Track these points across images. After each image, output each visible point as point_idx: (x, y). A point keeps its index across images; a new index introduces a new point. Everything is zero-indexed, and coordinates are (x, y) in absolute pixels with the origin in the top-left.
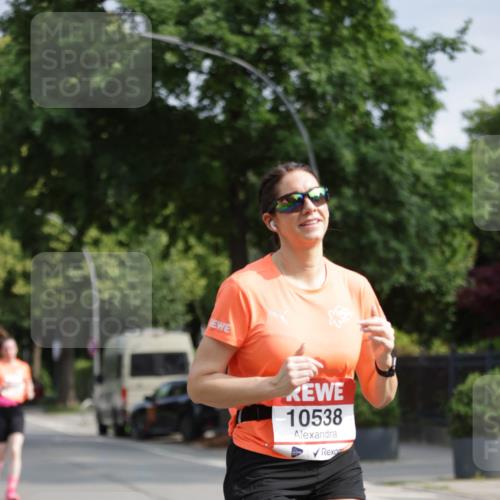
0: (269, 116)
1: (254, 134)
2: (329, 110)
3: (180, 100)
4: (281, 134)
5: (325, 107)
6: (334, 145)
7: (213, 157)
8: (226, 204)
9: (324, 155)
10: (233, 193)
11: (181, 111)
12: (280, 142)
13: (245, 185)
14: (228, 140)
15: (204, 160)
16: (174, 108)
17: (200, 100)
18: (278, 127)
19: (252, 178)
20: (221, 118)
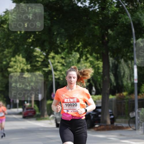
0: (116, 9)
1: (110, 15)
2: (138, 5)
3: (83, 4)
4: (120, 15)
5: (136, 4)
6: (140, 18)
7: (95, 25)
8: (101, 42)
9: (136, 22)
10: (103, 37)
11: (83, 8)
12: (120, 18)
13: (107, 34)
14: (101, 18)
15: (92, 26)
16: (81, 7)
17: (90, 4)
18: (119, 12)
19: (110, 32)
20: (98, 10)
